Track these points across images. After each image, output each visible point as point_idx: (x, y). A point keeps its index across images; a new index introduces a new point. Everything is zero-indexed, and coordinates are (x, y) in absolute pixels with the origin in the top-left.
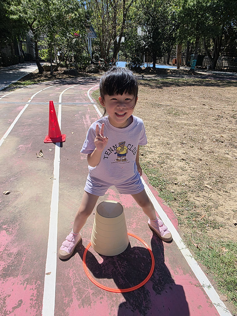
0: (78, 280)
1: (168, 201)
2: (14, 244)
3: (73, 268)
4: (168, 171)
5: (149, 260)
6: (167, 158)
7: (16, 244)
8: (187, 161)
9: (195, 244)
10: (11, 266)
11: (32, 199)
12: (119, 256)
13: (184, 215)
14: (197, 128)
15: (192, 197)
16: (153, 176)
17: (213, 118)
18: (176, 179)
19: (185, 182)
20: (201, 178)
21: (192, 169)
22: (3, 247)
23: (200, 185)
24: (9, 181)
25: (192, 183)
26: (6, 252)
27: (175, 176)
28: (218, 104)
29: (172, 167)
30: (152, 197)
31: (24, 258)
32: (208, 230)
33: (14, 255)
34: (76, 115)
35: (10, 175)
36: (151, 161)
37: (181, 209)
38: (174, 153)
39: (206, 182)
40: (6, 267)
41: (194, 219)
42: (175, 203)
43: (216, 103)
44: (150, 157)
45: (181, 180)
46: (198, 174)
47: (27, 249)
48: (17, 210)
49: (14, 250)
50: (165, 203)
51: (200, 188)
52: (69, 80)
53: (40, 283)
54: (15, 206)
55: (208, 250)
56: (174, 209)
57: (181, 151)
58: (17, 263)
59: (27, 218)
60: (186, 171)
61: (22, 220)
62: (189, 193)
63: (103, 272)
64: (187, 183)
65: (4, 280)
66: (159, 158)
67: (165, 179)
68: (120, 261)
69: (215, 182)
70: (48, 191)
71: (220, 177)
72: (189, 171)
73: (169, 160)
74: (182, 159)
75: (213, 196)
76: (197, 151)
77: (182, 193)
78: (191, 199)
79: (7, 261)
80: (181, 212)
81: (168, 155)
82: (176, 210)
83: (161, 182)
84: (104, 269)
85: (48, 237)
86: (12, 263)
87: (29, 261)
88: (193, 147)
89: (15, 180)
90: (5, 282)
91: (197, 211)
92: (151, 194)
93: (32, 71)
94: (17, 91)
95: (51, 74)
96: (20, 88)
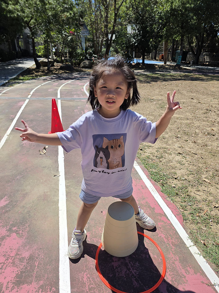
0: (93, 285)
1: (171, 197)
2: (25, 247)
3: (86, 272)
4: (167, 166)
5: (159, 260)
6: (165, 152)
7: (28, 247)
8: (183, 155)
9: (202, 241)
10: (24, 272)
11: (40, 198)
12: (130, 256)
13: (187, 210)
14: (188, 121)
15: (192, 192)
16: (154, 171)
17: (202, 111)
18: (176, 174)
19: (184, 176)
20: (199, 172)
21: (189, 163)
22: (15, 251)
23: (199, 179)
24: (16, 180)
25: (190, 178)
26: (18, 257)
27: (175, 170)
28: (205, 98)
29: (170, 161)
30: (155, 192)
31: (36, 263)
32: (212, 226)
33: (27, 260)
34: (75, 110)
35: (16, 173)
36: (150, 156)
37: (183, 204)
38: (171, 147)
39: (204, 176)
40: (19, 273)
41: (198, 214)
42: (178, 198)
43: (203, 97)
44: (149, 152)
45: (180, 174)
46: (195, 168)
47: (39, 253)
48: (26, 211)
49: (26, 254)
50: (168, 199)
51: (199, 182)
52: (65, 75)
53: (55, 290)
54: (24, 206)
55: (214, 247)
56: (177, 204)
57: (177, 145)
58: (30, 269)
59: (37, 219)
60: (184, 165)
61: (32, 220)
62: (189, 188)
63: (117, 275)
64: (186, 177)
65: (19, 288)
66: (157, 153)
67: (165, 174)
68: (132, 263)
69: (212, 176)
70: (55, 189)
71: (217, 171)
72: (186, 165)
73: (167, 155)
74: (179, 153)
75: (212, 190)
76: (192, 145)
77: (183, 188)
78: (192, 194)
79: (19, 267)
80: (184, 208)
81: (165, 150)
82: (179, 205)
83: (162, 176)
84: (118, 271)
85: (59, 238)
86: (25, 269)
87: (42, 266)
88: (187, 141)
89: (21, 178)
90: (20, 290)
91: (200, 206)
92: (154, 189)
93: (29, 66)
94: (17, 86)
95: (48, 69)
96: (19, 83)
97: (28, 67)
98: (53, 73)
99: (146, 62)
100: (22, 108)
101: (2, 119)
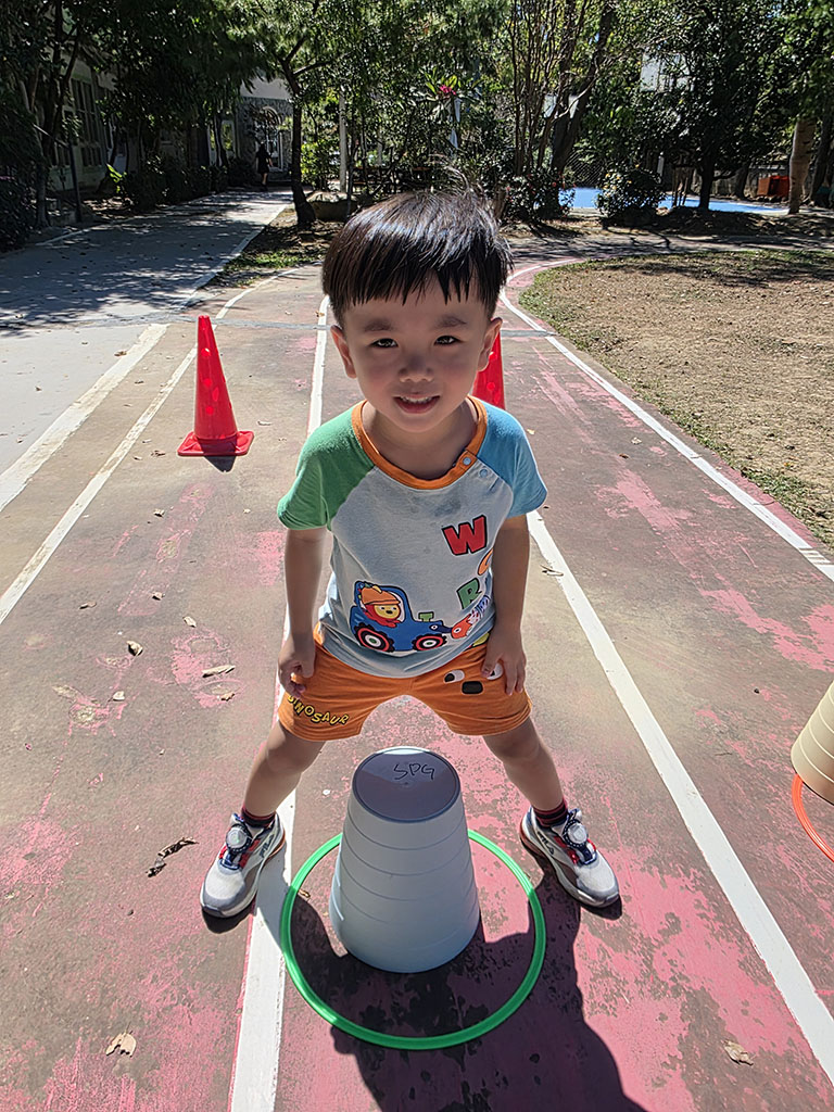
3: (782, 844)
31: (605, 800)
47: (600, 776)
53: (700, 874)
93: (267, 218)
94: (260, 285)
96: (263, 275)
97: (267, 223)
100: (316, 357)
101: (270, 389)
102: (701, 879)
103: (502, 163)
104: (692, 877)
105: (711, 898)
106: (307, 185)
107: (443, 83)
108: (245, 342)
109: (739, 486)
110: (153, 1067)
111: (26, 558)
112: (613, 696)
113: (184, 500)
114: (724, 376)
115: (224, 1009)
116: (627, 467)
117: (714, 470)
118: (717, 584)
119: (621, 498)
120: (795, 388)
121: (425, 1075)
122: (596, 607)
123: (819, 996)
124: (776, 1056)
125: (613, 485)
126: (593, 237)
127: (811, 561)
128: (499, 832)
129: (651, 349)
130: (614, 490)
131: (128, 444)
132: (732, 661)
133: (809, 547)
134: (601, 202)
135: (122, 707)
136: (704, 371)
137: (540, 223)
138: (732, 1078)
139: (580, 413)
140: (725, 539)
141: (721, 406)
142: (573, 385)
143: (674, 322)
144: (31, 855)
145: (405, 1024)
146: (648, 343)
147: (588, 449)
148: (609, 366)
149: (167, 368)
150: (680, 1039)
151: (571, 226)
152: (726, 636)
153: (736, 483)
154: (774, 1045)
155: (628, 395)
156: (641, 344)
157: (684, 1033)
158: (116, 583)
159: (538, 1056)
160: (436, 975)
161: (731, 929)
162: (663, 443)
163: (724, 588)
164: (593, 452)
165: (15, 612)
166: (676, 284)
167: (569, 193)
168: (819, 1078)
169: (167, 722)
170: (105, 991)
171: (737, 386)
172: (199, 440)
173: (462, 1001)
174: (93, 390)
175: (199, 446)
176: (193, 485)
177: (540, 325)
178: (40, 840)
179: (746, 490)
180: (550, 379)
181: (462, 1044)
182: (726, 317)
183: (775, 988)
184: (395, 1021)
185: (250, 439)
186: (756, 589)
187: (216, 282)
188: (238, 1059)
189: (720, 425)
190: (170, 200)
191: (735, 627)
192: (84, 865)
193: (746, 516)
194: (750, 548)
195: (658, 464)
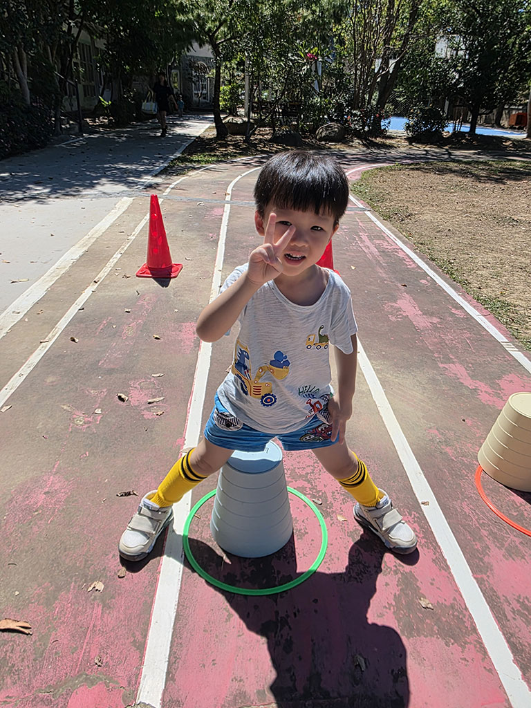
93: (197, 132)
95: (247, 141)
96: (194, 168)
97: (198, 135)
98: (258, 151)
99: (479, 131)
100: (223, 220)
101: (194, 239)
102: (418, 517)
103: (346, 101)
104: (413, 516)
105: (422, 527)
106: (223, 112)
107: (309, 52)
108: (179, 210)
109: (471, 304)
110: (111, 598)
111: (46, 334)
112: (381, 421)
113: (140, 303)
114: (471, 239)
115: (150, 571)
116: (405, 291)
117: (457, 295)
118: (449, 360)
119: (399, 309)
120: (513, 247)
121: (256, 607)
122: (377, 371)
123: (475, 578)
124: (446, 606)
125: (395, 302)
126: (403, 149)
127: (507, 349)
128: (308, 489)
129: (429, 221)
130: (396, 305)
131: (107, 269)
132: (452, 403)
133: (507, 341)
134: (408, 127)
135: (100, 417)
136: (460, 235)
137: (369, 140)
138: (420, 615)
139: (380, 258)
140: (457, 335)
141: (467, 257)
142: (378, 242)
143: (444, 204)
144: (48, 492)
145: (247, 582)
146: (427, 217)
147: (383, 280)
148: (401, 230)
149: (132, 225)
150: (395, 595)
151: (388, 142)
152: (450, 389)
153: (469, 303)
154: (445, 600)
155: (411, 249)
156: (422, 217)
157: (398, 593)
158: (98, 349)
159: (317, 600)
160: (266, 559)
161: (431, 543)
162: (428, 278)
163: (453, 363)
164: (386, 282)
165: (40, 364)
166: (449, 180)
167: (387, 121)
168: (467, 617)
169: (125, 426)
170: (88, 561)
171: (479, 245)
172: (149, 268)
173: (279, 572)
174: (87, 237)
175: (149, 271)
176: (145, 294)
177: (362, 204)
178: (53, 485)
179: (474, 307)
180: (364, 236)
181: (277, 594)
182: (477, 202)
183: (450, 573)
184: (242, 580)
185: (180, 268)
186: (472, 364)
187: (164, 172)
188: (157, 596)
189: (465, 268)
190: (137, 120)
191: (456, 384)
192: (76, 498)
193: (472, 322)
194: (471, 340)
195: (424, 290)
